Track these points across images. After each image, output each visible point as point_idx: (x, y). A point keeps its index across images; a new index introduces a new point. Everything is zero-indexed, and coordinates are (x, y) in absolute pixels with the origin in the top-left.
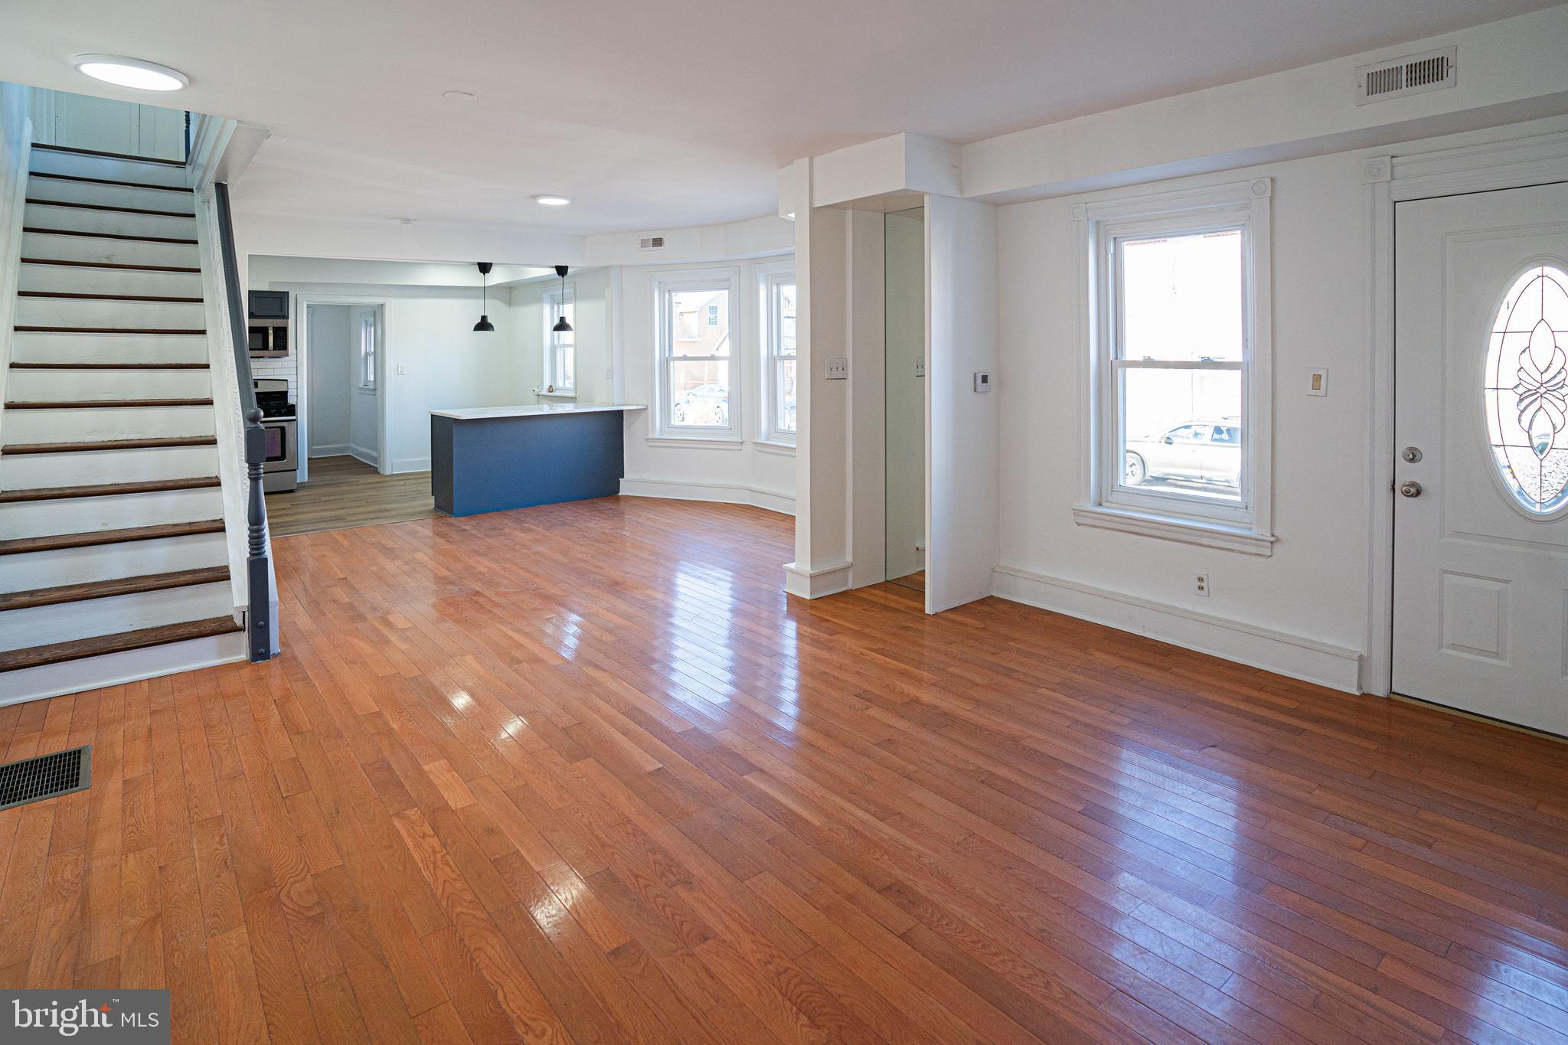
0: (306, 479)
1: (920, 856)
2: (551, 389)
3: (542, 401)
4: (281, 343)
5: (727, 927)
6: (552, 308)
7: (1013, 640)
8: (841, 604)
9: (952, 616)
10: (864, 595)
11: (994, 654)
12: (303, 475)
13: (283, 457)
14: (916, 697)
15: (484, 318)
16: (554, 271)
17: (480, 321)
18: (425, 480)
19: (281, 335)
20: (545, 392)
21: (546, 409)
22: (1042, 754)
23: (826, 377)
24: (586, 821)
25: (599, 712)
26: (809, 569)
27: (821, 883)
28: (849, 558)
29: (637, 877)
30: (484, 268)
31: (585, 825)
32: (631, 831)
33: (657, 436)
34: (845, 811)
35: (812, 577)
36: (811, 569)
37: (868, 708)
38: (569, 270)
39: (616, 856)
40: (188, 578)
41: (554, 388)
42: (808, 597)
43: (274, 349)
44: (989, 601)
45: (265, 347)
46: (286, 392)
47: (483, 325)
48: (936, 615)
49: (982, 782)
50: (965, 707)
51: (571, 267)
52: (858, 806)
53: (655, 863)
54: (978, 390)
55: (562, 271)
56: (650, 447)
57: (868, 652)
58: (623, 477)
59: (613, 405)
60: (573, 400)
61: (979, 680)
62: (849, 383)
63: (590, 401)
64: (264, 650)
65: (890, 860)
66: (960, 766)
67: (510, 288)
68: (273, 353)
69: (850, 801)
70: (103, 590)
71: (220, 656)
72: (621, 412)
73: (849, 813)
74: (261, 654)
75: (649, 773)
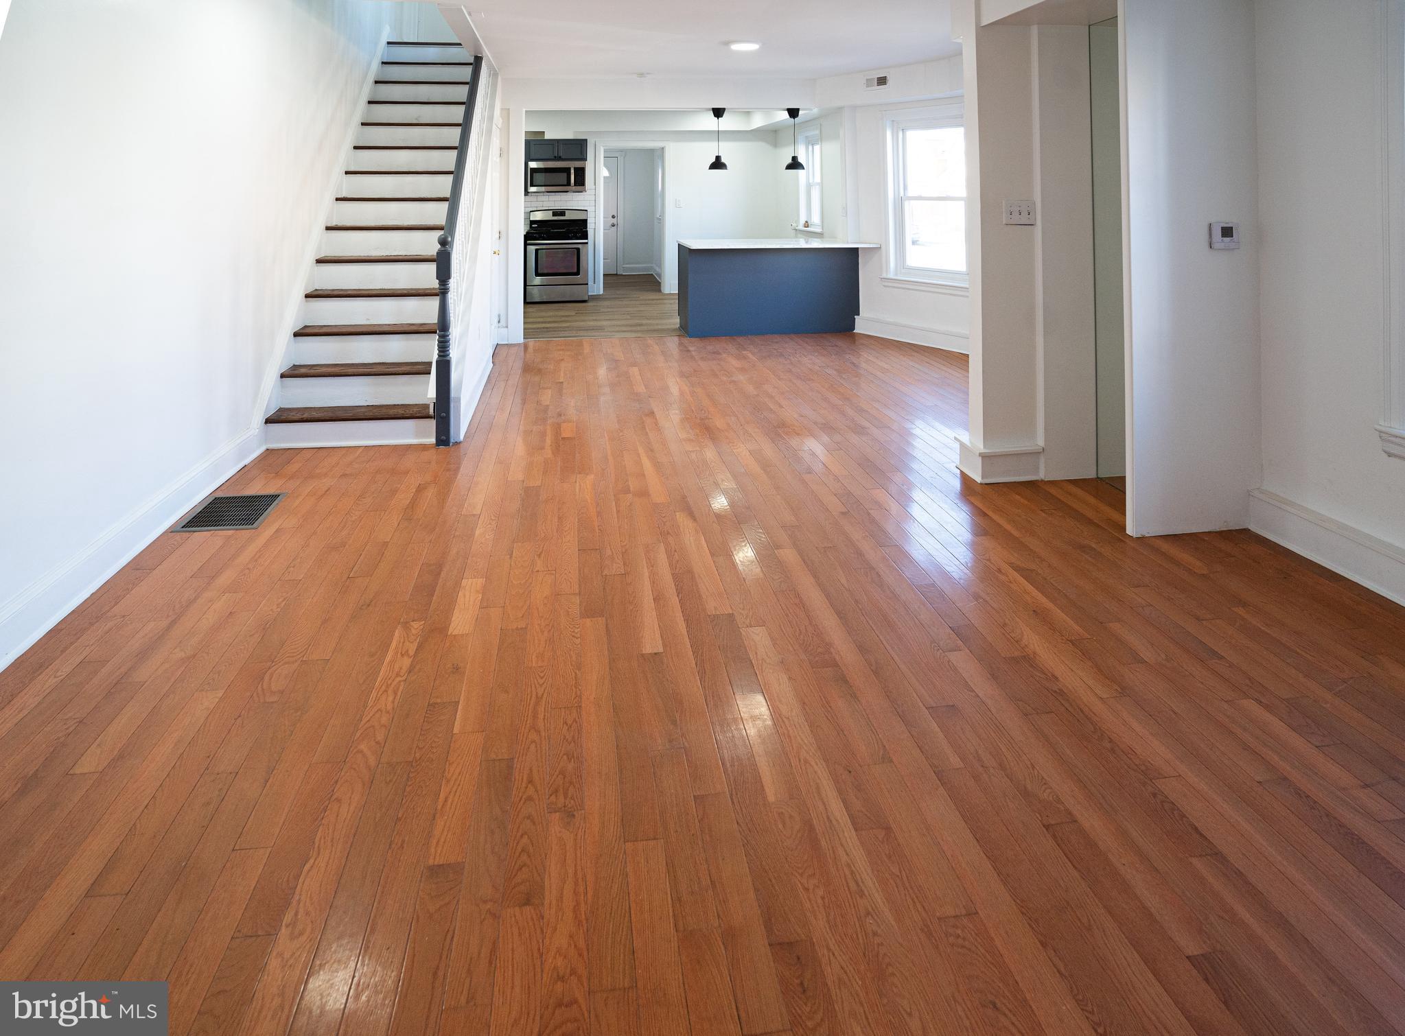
0: (601, 292)
1: (868, 913)
2: (807, 225)
3: (799, 235)
4: (580, 181)
5: (560, 898)
6: (807, 149)
7: (1245, 605)
8: (1018, 497)
9: (1165, 546)
10: (1053, 491)
11: (1198, 618)
12: (597, 287)
13: (578, 273)
14: (1035, 653)
15: (718, 158)
16: (786, 115)
17: (714, 160)
18: (672, 301)
19: (580, 173)
20: (801, 227)
21: (802, 244)
22: (1183, 816)
23: (1004, 223)
24: (540, 691)
25: (652, 566)
26: (982, 447)
27: (710, 892)
28: (1041, 442)
29: (530, 781)
30: (718, 113)
31: (537, 695)
32: (569, 722)
33: (891, 276)
34: (819, 793)
35: (984, 456)
36: (985, 447)
37: (957, 649)
38: (800, 112)
39: (533, 746)
40: (407, 369)
41: (809, 223)
42: (978, 479)
43: (575, 185)
44: (1243, 536)
45: (569, 184)
46: (586, 221)
47: (718, 164)
48: (1141, 540)
49: (1047, 827)
50: (1099, 692)
51: (804, 109)
52: (840, 792)
53: (560, 773)
54: (1215, 246)
55: (793, 113)
56: (884, 286)
57: (1011, 571)
58: (859, 315)
59: (848, 243)
60: (820, 235)
61: (1147, 654)
62: (1038, 231)
63: (833, 237)
64: (445, 438)
65: (823, 898)
66: (1029, 787)
67: (776, 131)
68: (574, 188)
69: (836, 782)
70: (350, 370)
71: (417, 436)
72: (856, 250)
73: (822, 799)
74: (442, 441)
75: (643, 655)
